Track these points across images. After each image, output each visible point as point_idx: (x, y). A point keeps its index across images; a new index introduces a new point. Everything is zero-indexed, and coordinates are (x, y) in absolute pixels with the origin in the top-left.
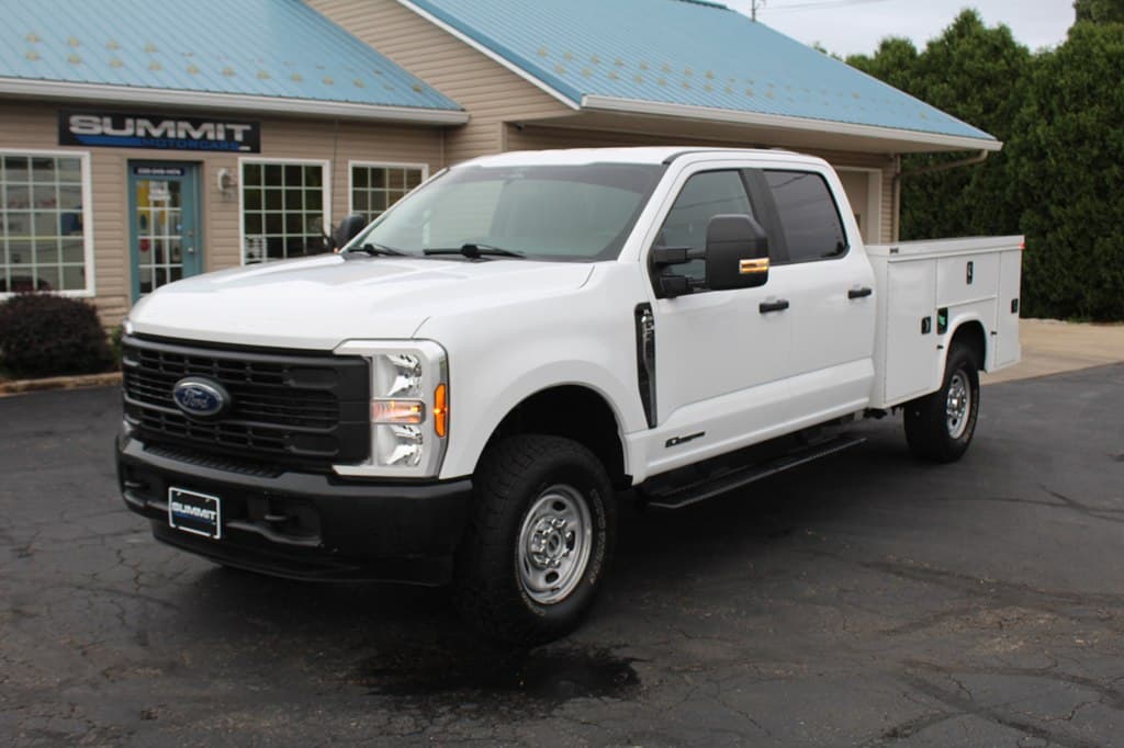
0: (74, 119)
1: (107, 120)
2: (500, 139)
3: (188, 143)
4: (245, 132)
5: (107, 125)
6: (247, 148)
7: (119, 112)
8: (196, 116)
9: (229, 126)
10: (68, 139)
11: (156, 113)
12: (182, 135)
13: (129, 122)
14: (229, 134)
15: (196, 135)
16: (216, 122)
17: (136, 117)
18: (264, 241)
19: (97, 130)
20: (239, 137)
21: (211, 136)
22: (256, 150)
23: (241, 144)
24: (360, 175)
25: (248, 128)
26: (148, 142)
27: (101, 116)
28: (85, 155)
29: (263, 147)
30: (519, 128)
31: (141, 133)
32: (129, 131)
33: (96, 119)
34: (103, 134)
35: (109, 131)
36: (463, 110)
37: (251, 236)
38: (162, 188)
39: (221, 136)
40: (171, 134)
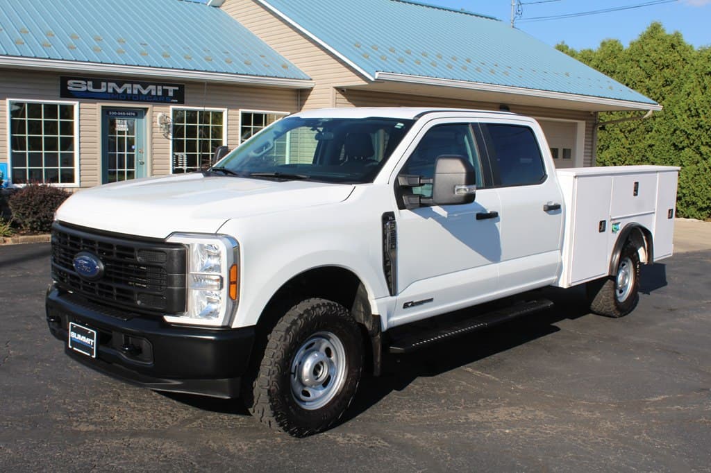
0: (70, 82)
1: (90, 83)
2: (331, 97)
3: (139, 98)
4: (174, 91)
5: (90, 86)
6: (176, 101)
7: (97, 79)
8: (145, 81)
9: (165, 87)
10: (66, 94)
11: (120, 80)
12: (135, 92)
13: (104, 84)
14: (165, 92)
15: (145, 92)
16: (157, 85)
17: (107, 82)
18: (185, 156)
19: (84, 89)
20: (171, 94)
21: (153, 93)
22: (181, 102)
23: (172, 98)
24: (246, 118)
25: (177, 88)
26: (115, 96)
27: (86, 80)
28: (76, 105)
29: (185, 101)
30: (343, 91)
31: (110, 90)
32: (103, 90)
33: (84, 82)
34: (87, 91)
35: (91, 89)
36: (311, 79)
37: (176, 154)
38: (124, 124)
39: (160, 93)
40: (129, 91)
